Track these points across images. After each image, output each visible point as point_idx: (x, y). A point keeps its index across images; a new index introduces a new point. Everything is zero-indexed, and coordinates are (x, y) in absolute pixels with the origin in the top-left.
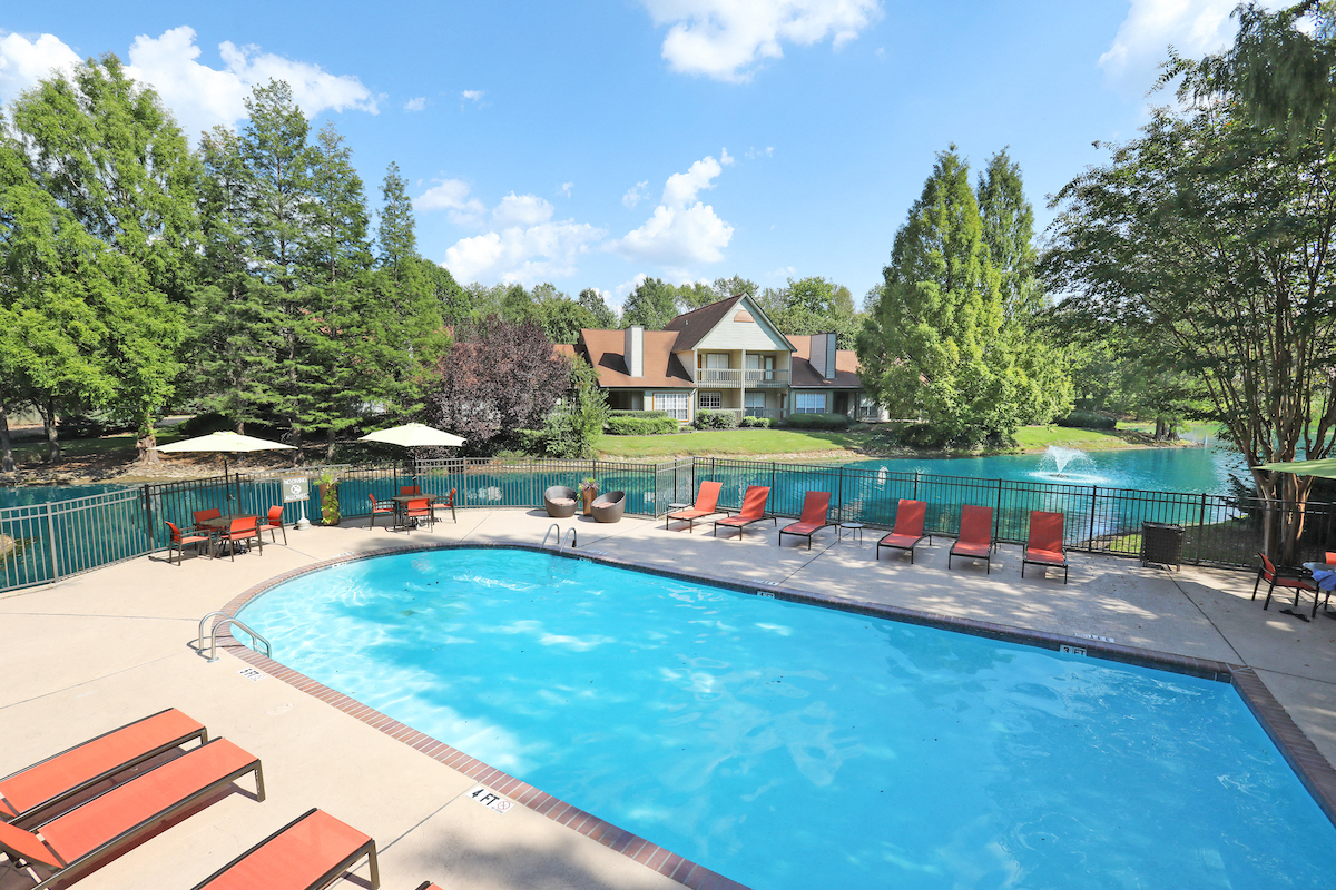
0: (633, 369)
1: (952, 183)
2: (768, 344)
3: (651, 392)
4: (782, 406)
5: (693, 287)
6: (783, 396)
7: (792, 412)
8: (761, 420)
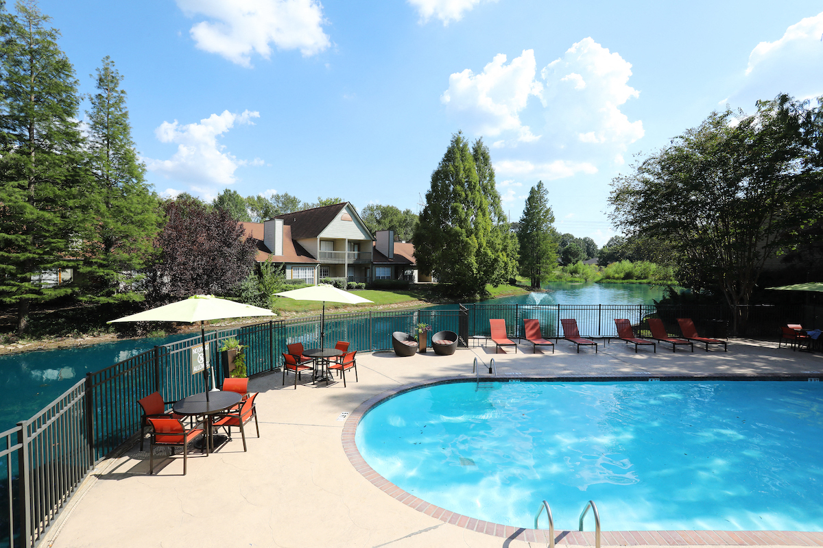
0: (276, 251)
1: (462, 151)
2: (360, 236)
3: (290, 266)
4: (366, 275)
5: (256, 199)
6: (366, 269)
7: (374, 280)
8: (360, 284)
